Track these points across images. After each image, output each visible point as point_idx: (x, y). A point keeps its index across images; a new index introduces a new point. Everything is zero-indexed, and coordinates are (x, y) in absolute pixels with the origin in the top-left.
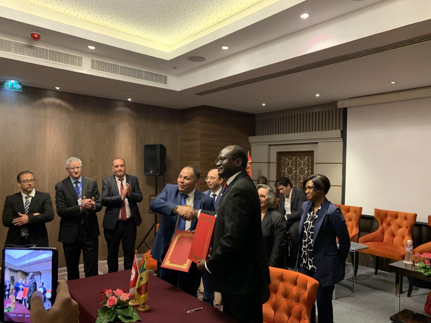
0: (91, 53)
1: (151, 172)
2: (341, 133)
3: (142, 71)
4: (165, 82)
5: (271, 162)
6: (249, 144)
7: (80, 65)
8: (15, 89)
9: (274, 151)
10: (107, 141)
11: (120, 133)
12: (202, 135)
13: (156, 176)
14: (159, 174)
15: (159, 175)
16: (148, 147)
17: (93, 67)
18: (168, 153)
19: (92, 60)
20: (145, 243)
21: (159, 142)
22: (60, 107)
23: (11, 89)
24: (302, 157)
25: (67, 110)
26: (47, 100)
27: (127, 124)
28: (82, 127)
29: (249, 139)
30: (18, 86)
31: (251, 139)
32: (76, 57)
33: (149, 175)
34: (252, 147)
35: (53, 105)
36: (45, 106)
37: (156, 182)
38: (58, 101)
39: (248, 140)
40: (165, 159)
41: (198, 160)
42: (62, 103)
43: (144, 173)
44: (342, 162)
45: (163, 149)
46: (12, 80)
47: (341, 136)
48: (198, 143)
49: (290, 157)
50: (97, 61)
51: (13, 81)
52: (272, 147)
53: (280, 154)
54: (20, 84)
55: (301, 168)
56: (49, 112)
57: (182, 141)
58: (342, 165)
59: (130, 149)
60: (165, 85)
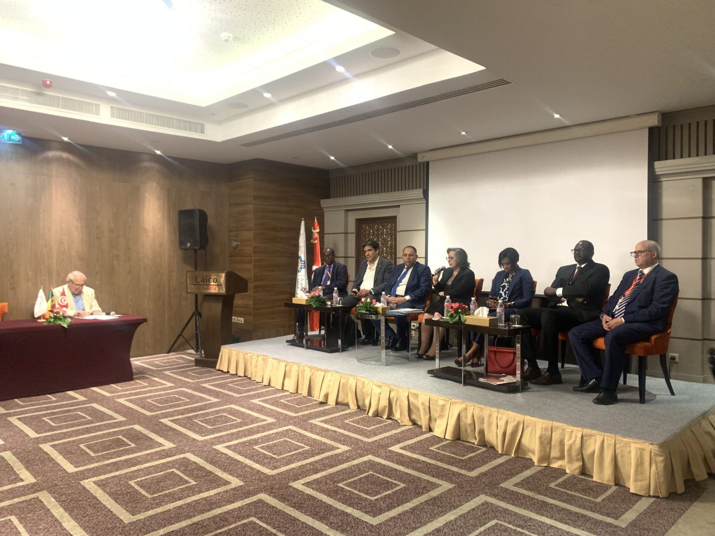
0: (110, 100)
1: (189, 245)
2: (423, 193)
3: (173, 119)
4: (202, 132)
5: (349, 232)
6: (322, 209)
7: (97, 113)
8: (13, 140)
9: (352, 218)
10: (130, 206)
11: (147, 195)
12: (256, 198)
13: (196, 250)
14: (199, 247)
15: (199, 249)
16: (182, 213)
17: (112, 115)
18: (211, 221)
19: (111, 107)
20: (184, 337)
21: (198, 206)
22: (68, 162)
23: (7, 141)
24: (385, 224)
25: (77, 166)
26: (51, 154)
27: (155, 184)
28: (97, 188)
29: (321, 202)
30: (16, 138)
31: (324, 203)
32: (92, 104)
33: (185, 249)
34: (325, 213)
35: (60, 160)
36: (49, 161)
37: (196, 260)
38: (65, 155)
39: (319, 205)
40: (206, 229)
41: (251, 230)
42: (71, 157)
43: (180, 246)
44: (425, 228)
45: (203, 215)
46: (9, 129)
47: (423, 197)
48: (251, 207)
49: (371, 225)
50: (117, 108)
51: (10, 132)
52: (350, 213)
53: (360, 222)
54: (19, 134)
55: (384, 238)
56: (54, 169)
57: (230, 206)
58: (425, 231)
59: (160, 216)
60: (201, 134)
